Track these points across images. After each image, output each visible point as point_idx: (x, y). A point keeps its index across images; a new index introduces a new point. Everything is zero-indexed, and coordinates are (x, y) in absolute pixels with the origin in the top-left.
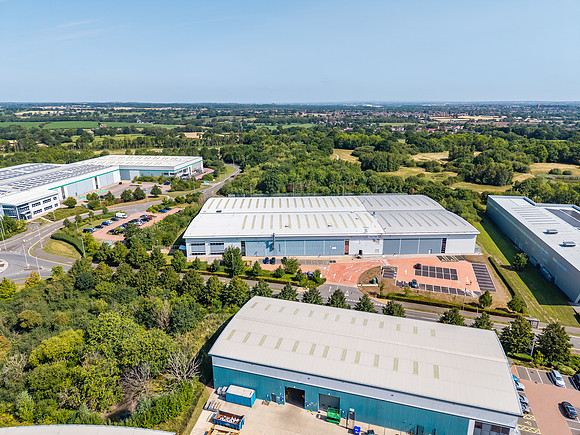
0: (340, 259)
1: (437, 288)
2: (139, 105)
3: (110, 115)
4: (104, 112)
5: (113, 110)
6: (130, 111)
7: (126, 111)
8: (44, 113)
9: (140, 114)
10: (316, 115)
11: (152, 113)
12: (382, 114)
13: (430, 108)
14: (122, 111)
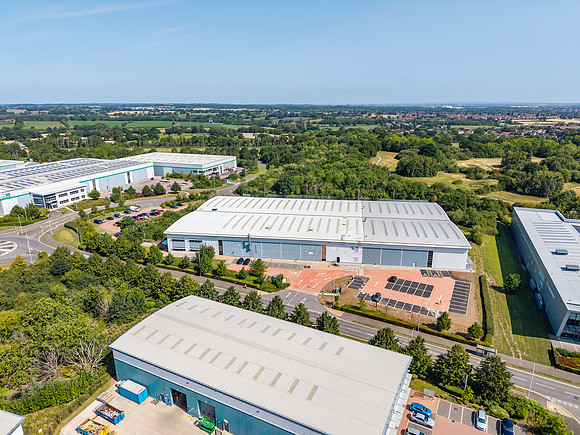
0: (316, 265)
1: (400, 304)
2: (217, 106)
3: (188, 115)
4: (182, 112)
5: (191, 111)
6: (206, 111)
7: (203, 112)
8: (131, 113)
9: (214, 114)
10: (385, 116)
11: (225, 114)
12: (459, 116)
13: (517, 110)
14: (199, 112)
